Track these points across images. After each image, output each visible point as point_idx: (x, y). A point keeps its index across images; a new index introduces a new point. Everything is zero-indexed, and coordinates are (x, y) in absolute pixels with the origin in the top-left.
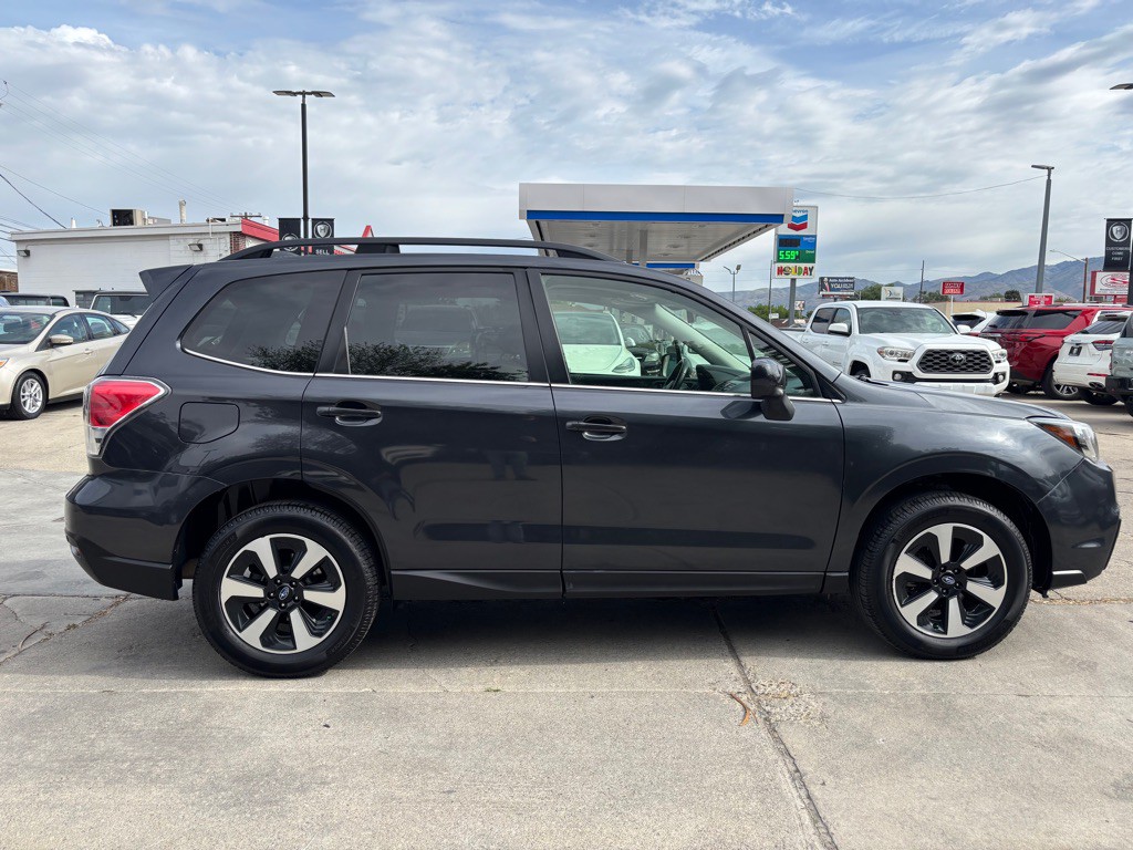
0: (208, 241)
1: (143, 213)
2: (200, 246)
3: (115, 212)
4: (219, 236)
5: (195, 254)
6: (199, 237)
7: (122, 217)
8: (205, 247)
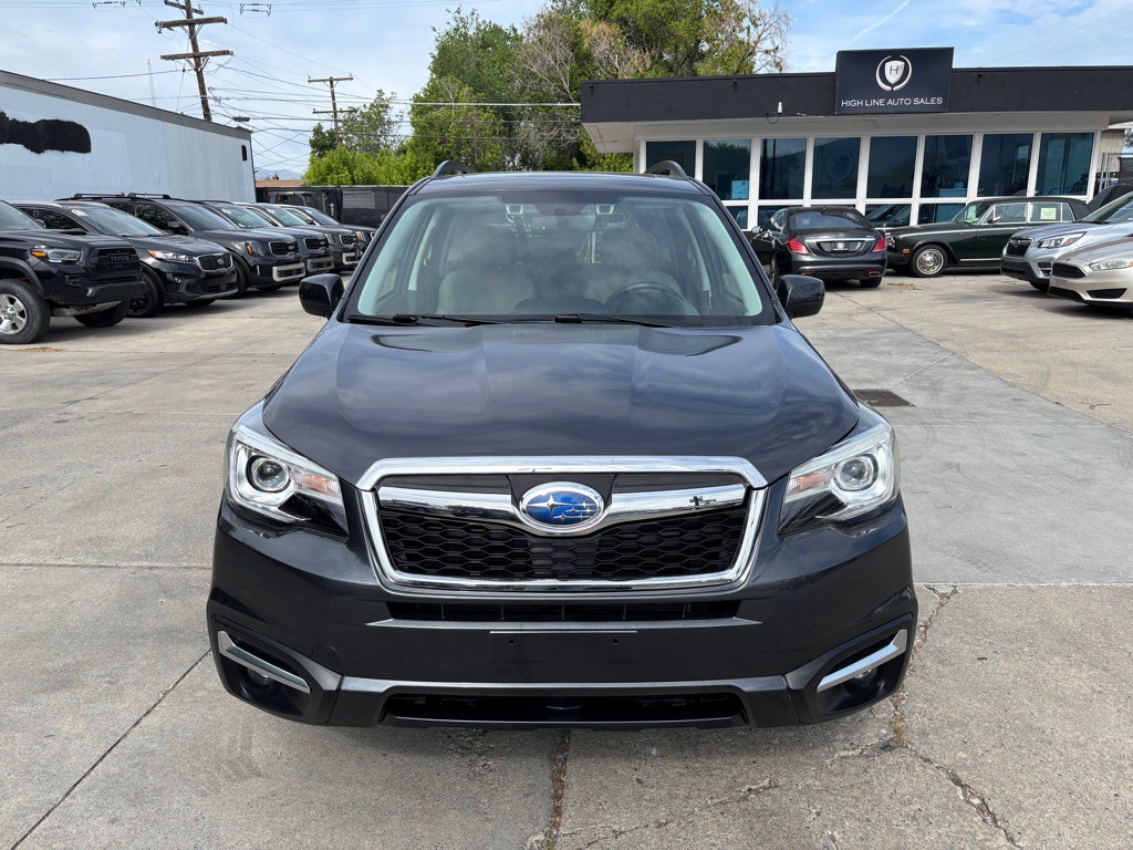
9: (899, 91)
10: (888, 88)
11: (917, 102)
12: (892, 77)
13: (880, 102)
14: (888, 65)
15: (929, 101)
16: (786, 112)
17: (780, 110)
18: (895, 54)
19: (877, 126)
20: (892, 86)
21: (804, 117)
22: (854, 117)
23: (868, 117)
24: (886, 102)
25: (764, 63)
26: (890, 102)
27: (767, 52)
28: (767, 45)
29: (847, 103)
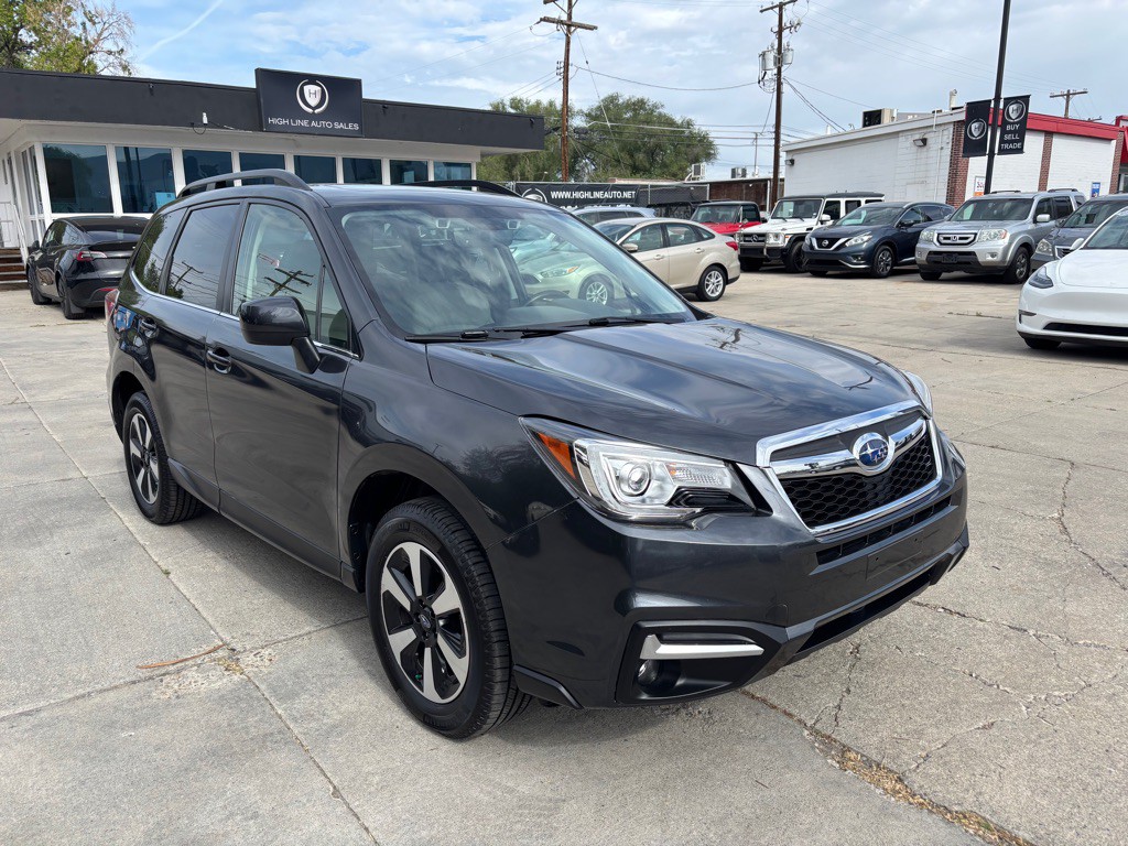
0: (932, 135)
1: (892, 111)
2: (924, 141)
3: (866, 114)
4: (942, 127)
5: (920, 149)
6: (925, 131)
7: (872, 118)
8: (929, 142)
9: (319, 114)
10: (310, 111)
11: (338, 126)
12: (313, 101)
13: (305, 123)
14: (306, 88)
15: (347, 126)
16: (211, 124)
17: (205, 120)
18: (312, 79)
19: (298, 146)
20: (314, 108)
21: (232, 131)
22: (280, 135)
23: (293, 136)
24: (310, 123)
25: (106, 64)
26: (313, 123)
27: (110, 53)
28: (108, 45)
29: (274, 121)
